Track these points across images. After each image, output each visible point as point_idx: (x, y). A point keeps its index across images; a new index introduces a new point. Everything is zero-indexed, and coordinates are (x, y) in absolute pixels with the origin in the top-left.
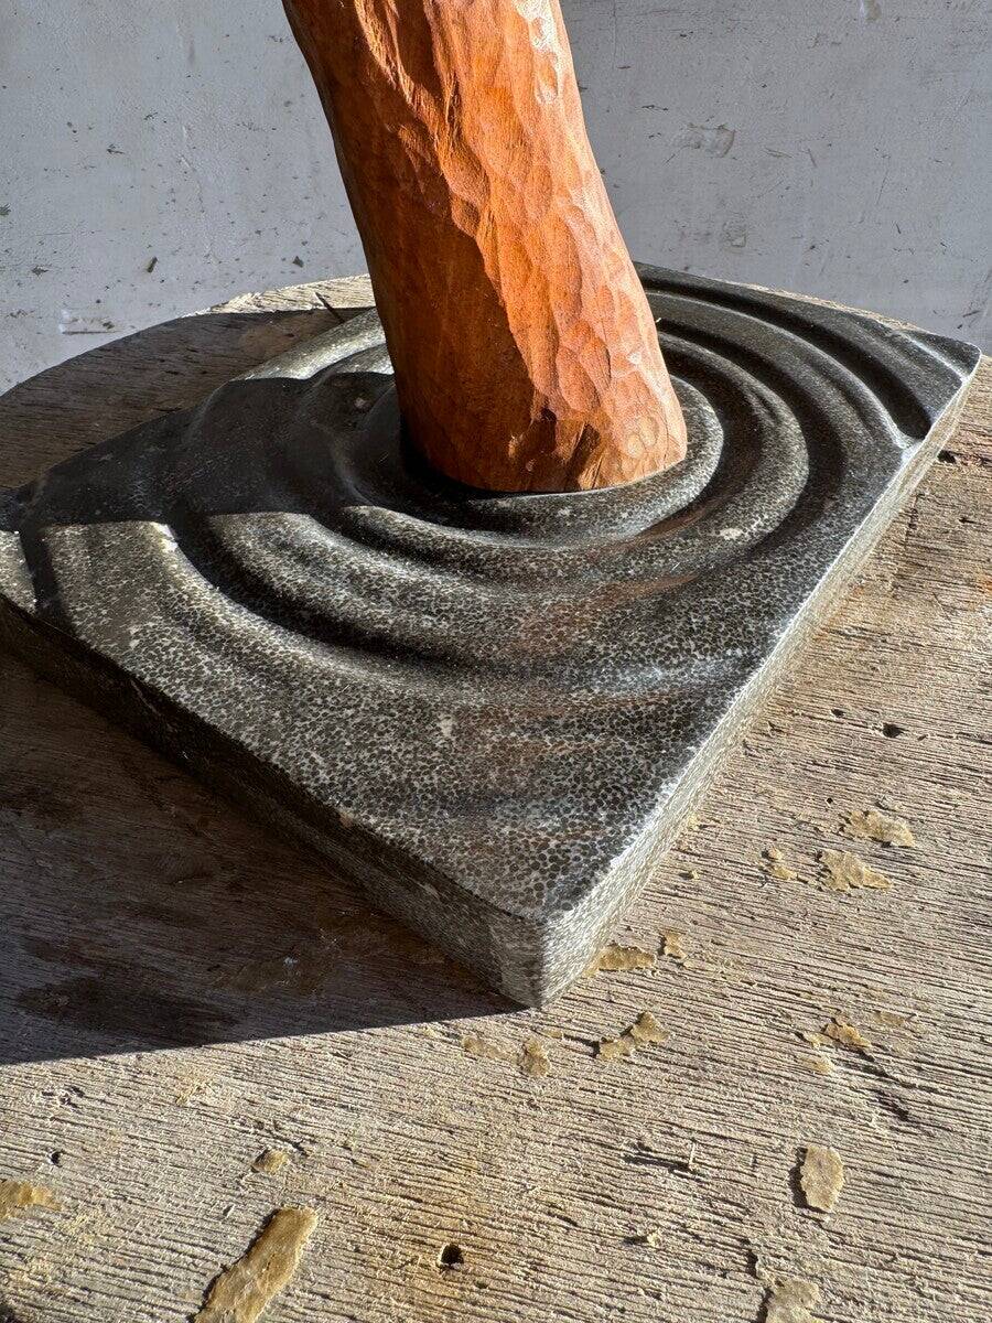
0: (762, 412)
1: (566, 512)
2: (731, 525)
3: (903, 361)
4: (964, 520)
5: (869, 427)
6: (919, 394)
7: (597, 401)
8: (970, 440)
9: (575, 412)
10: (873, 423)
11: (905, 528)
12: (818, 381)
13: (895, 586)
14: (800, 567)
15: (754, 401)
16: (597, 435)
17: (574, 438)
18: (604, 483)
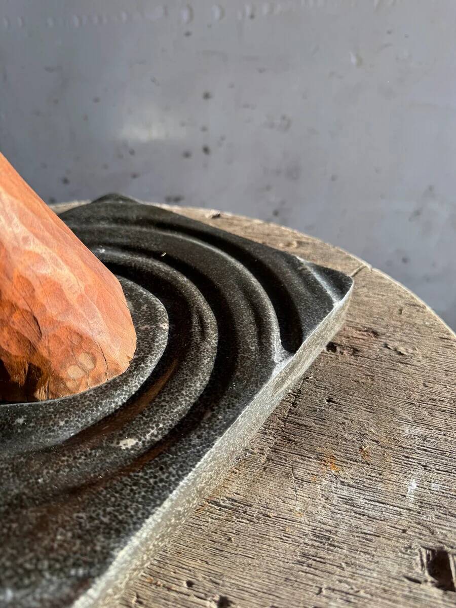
0: (196, 329)
1: (21, 421)
2: (130, 436)
3: (302, 289)
4: (329, 400)
5: (260, 343)
6: (303, 316)
7: (33, 349)
8: (350, 335)
9: (16, 357)
10: (264, 341)
11: (289, 406)
12: (243, 304)
13: (268, 459)
14: (162, 480)
15: (195, 320)
16: (39, 369)
17: (22, 372)
18: (55, 396)
